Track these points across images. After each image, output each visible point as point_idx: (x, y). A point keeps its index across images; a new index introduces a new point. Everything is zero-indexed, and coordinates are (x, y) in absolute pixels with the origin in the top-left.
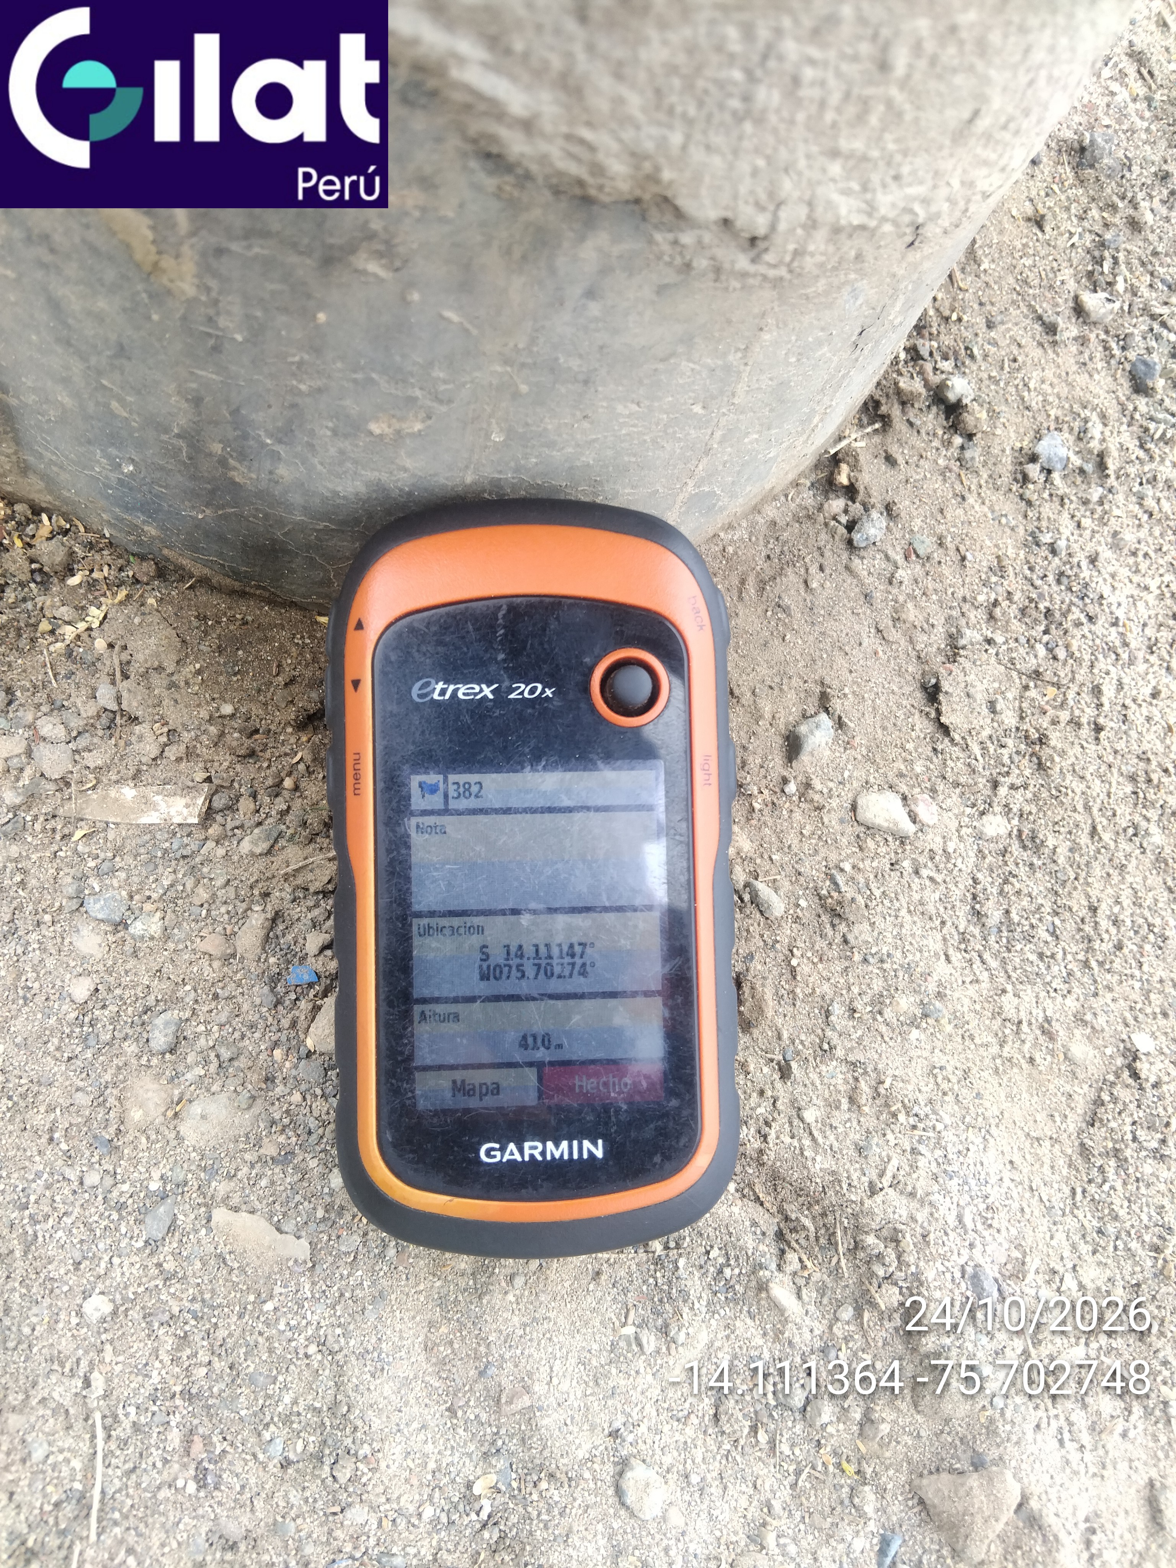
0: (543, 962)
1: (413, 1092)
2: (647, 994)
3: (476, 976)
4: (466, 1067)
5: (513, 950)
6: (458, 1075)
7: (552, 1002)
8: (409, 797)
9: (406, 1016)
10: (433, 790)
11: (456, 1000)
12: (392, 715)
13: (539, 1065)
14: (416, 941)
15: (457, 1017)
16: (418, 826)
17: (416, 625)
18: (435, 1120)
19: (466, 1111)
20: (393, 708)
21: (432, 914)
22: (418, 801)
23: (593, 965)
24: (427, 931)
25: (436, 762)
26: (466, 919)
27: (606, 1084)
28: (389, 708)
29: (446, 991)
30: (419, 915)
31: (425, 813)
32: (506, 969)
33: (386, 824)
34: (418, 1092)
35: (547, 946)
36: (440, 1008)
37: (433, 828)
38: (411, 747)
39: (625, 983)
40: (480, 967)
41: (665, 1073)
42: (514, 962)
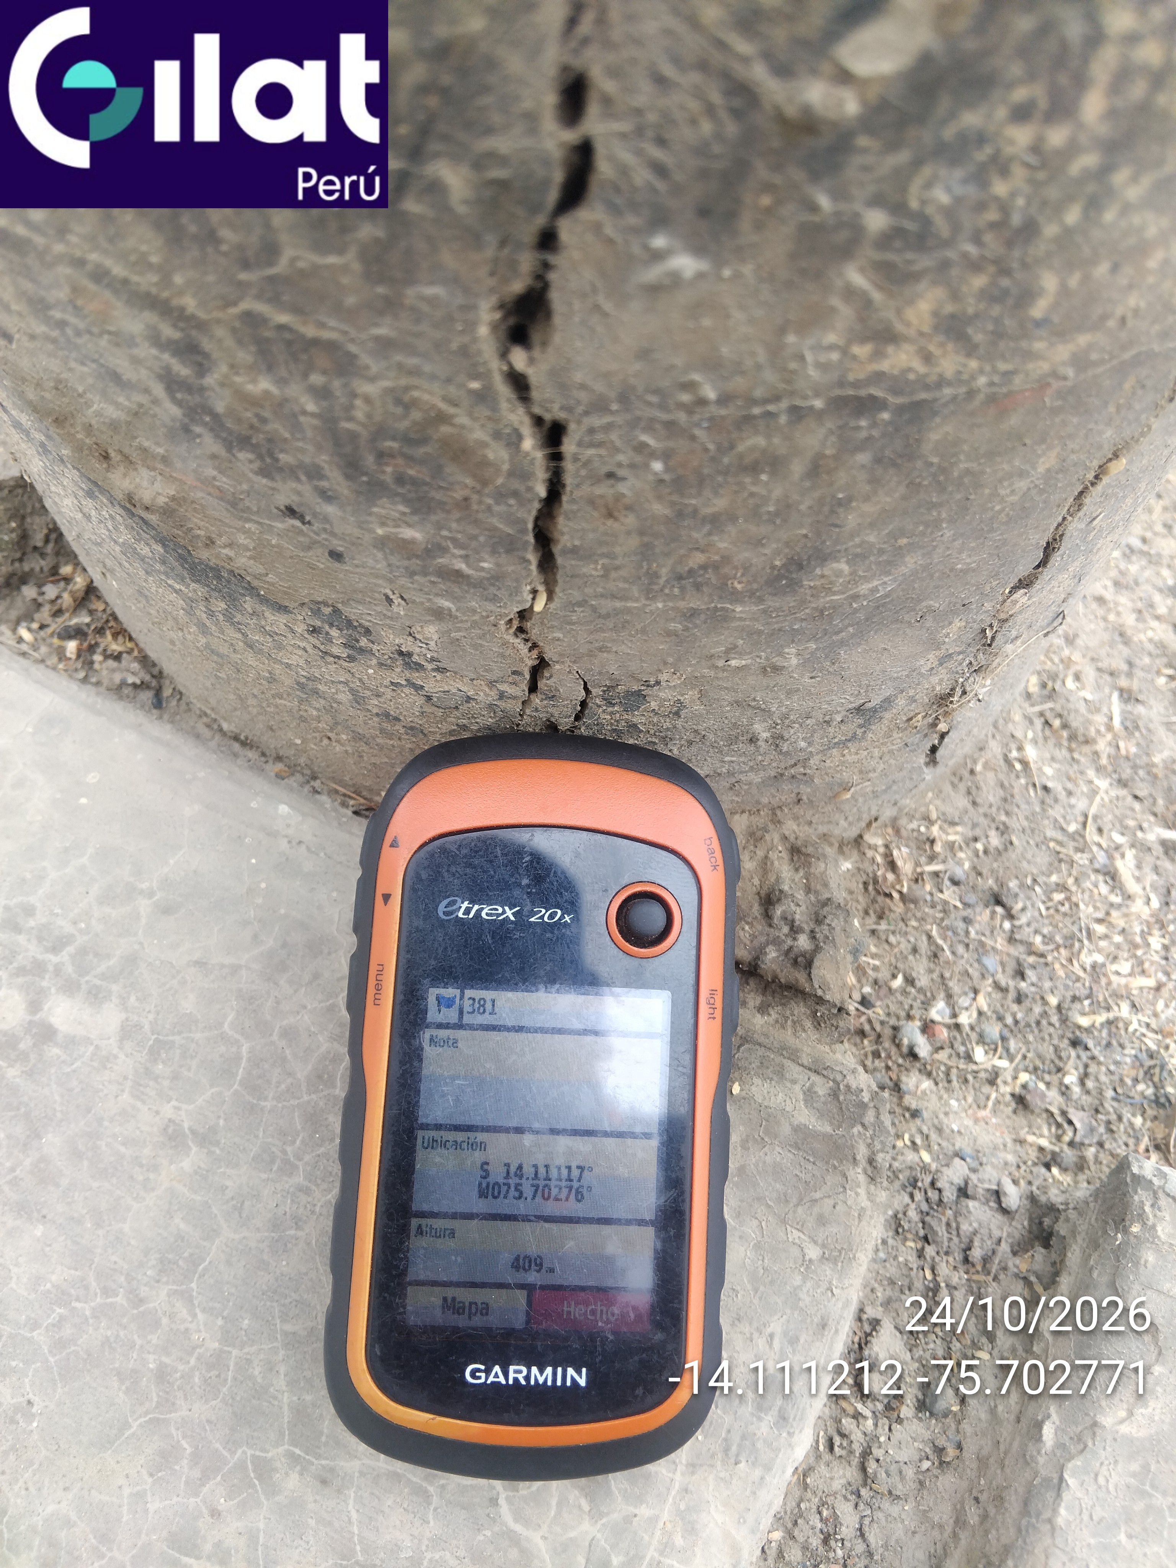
0: (542, 1183)
1: (404, 1307)
2: (641, 1223)
3: (475, 1193)
4: (458, 1285)
5: (513, 1169)
6: (450, 1292)
7: (547, 1225)
8: (426, 1012)
9: (404, 1230)
10: (450, 1003)
11: (454, 1216)
12: (418, 930)
13: (529, 1288)
14: (420, 1154)
15: (452, 1234)
16: (432, 1040)
17: (448, 846)
18: (424, 1338)
19: (456, 1330)
20: (419, 923)
21: (438, 1127)
22: (433, 1014)
23: (590, 1188)
24: (433, 1144)
25: (456, 979)
26: (470, 1134)
27: (593, 1312)
28: (416, 924)
29: (445, 1206)
30: (425, 1127)
31: (440, 1026)
32: (504, 1189)
33: (402, 1036)
34: (409, 1308)
35: (547, 1166)
36: (438, 1224)
37: (446, 1042)
38: (433, 962)
39: (620, 1211)
40: (480, 1184)
41: (652, 1306)
42: (512, 1181)
